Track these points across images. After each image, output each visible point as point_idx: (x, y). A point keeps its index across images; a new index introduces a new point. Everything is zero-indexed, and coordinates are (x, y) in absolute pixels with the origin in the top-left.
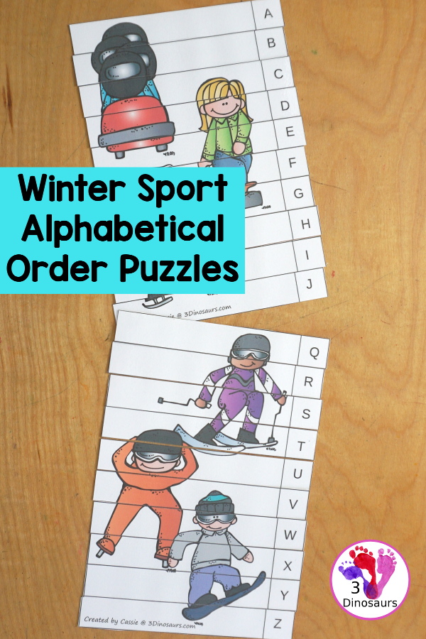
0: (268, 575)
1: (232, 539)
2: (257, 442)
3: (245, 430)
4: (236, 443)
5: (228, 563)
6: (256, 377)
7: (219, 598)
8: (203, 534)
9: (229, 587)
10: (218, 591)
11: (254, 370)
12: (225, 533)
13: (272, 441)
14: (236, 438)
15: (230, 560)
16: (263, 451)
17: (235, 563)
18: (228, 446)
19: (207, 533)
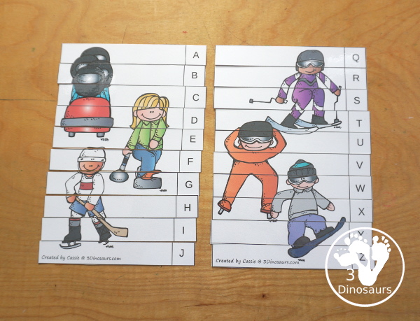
0: (347, 220)
1: (317, 194)
2: (326, 123)
3: (316, 116)
4: (311, 125)
5: (316, 212)
6: (318, 78)
7: (311, 240)
8: (295, 192)
9: (318, 231)
10: (310, 234)
11: (316, 75)
12: (311, 190)
13: (337, 122)
14: (310, 122)
15: (317, 210)
16: (332, 129)
17: (321, 212)
18: (305, 128)
19: (298, 191)
